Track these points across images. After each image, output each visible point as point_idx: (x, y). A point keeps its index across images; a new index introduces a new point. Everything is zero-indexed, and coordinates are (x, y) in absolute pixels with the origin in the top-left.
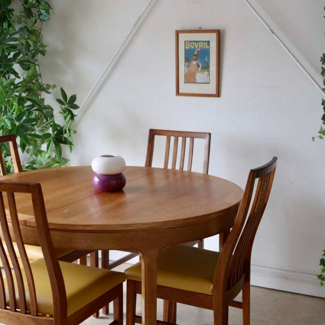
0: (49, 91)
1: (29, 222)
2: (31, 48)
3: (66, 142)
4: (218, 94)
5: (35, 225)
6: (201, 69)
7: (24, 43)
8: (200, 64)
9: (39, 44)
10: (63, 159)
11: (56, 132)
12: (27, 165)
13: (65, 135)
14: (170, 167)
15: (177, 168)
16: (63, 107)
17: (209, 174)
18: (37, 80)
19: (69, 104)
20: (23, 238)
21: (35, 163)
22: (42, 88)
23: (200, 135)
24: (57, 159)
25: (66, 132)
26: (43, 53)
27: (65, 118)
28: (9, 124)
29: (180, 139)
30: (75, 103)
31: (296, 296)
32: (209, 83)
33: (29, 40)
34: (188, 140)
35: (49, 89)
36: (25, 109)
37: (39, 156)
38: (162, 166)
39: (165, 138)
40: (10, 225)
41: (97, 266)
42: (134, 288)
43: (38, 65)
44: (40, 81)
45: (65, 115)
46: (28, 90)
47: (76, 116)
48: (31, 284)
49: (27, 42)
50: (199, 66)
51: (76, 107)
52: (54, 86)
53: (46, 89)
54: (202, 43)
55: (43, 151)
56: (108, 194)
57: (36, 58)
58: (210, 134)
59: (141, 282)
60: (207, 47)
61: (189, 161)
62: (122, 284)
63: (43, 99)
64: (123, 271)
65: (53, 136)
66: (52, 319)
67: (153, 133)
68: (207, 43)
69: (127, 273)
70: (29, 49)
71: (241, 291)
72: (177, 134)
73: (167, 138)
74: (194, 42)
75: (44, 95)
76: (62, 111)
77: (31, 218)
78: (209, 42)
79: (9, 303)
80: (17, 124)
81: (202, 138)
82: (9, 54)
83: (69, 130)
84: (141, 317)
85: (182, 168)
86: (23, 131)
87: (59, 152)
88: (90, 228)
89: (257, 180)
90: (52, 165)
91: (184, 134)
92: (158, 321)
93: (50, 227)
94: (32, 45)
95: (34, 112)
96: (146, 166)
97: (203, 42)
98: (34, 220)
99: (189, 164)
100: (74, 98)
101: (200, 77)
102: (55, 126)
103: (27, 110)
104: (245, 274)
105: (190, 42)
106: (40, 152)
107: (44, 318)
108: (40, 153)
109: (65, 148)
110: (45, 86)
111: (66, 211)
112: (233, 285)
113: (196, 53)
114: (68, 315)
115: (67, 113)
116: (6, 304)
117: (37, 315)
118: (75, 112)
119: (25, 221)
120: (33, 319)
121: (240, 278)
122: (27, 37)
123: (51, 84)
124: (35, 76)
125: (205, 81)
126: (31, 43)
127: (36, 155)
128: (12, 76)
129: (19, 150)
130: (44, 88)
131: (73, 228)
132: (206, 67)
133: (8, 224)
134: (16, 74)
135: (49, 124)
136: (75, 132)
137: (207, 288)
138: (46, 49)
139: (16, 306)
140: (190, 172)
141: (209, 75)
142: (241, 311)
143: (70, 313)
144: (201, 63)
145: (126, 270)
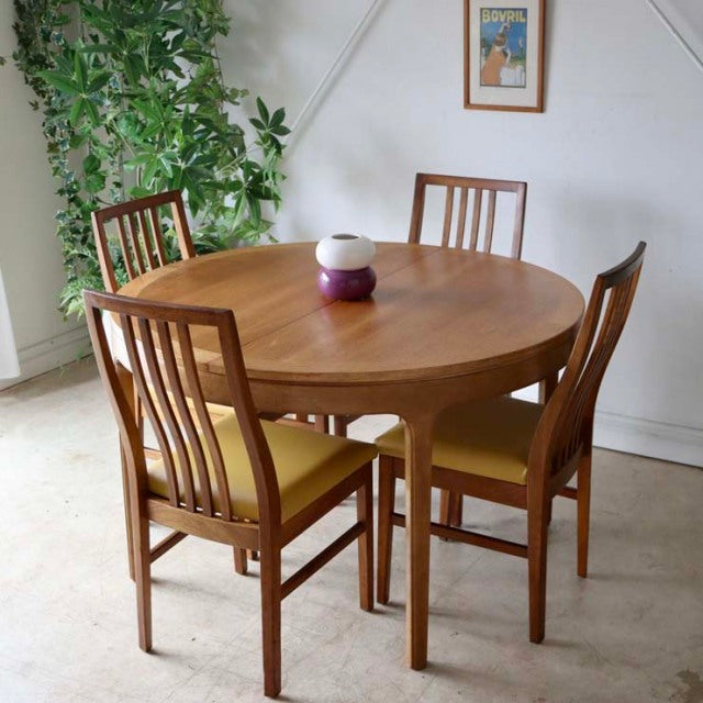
0: (236, 100)
1: (213, 366)
2: (203, 24)
3: (268, 195)
4: (541, 108)
5: (224, 373)
6: (511, 61)
7: (191, 15)
8: (508, 52)
9: (216, 16)
10: (264, 221)
11: (251, 178)
12: (201, 235)
13: (267, 183)
14: (452, 244)
15: (466, 246)
16: (262, 132)
17: (522, 259)
18: (215, 82)
19: (273, 126)
20: (204, 393)
21: (215, 231)
22: (222, 96)
23: (508, 186)
24: (253, 222)
25: (267, 178)
26: (224, 32)
27: (266, 152)
28: (169, 168)
29: (472, 192)
30: (283, 124)
31: (671, 467)
32: (524, 87)
33: (198, 10)
34: (486, 193)
35: (236, 96)
36: (195, 137)
37: (222, 217)
38: (439, 243)
39: (443, 190)
40: (181, 369)
41: (327, 430)
42: (393, 468)
43: (217, 58)
44: (220, 83)
45: (265, 146)
46: (201, 100)
47: (285, 146)
48: (220, 470)
49: (195, 13)
50: (506, 55)
51: (285, 131)
52: (245, 92)
53: (231, 97)
54: (512, 12)
55: (227, 208)
56: (345, 304)
57: (212, 41)
58: (526, 184)
59: (403, 460)
60: (523, 20)
61: (487, 231)
62: (371, 462)
63: (226, 114)
64: (372, 441)
65: (245, 185)
66: (257, 527)
67: (423, 181)
68: (521, 13)
69: (379, 444)
70: (199, 26)
71: (576, 473)
72: (466, 183)
73: (449, 190)
74: (498, 9)
75: (227, 107)
76: (260, 140)
77: (217, 359)
78: (525, 11)
79: (183, 497)
80: (183, 165)
81: (512, 191)
82: (164, 35)
83: (274, 174)
84: (403, 517)
85: (474, 245)
86: (194, 178)
87: (257, 212)
88: (317, 379)
89: (608, 292)
90: (244, 233)
91: (480, 184)
92: (433, 524)
93: (249, 376)
94: (204, 17)
95: (211, 143)
96: (410, 240)
97: (515, 10)
98: (221, 363)
99: (487, 238)
100: (280, 115)
101: (508, 74)
102: (248, 167)
103: (199, 140)
104: (582, 444)
105: (491, 10)
106: (224, 210)
107: (243, 525)
108: (223, 213)
109: (267, 206)
110: (228, 92)
111: (274, 343)
112: (563, 464)
113: (501, 31)
114: (283, 521)
115: (269, 142)
116: (179, 499)
117: (232, 520)
118: (282, 140)
119: (207, 365)
120: (225, 526)
121: (575, 451)
122: (194, 4)
123: (240, 87)
124: (211, 73)
125: (518, 83)
126: (201, 13)
127: (217, 216)
128: (171, 75)
129: (188, 211)
130: (227, 95)
131: (289, 379)
132: (520, 57)
133: (179, 367)
134: (177, 70)
135: (238, 162)
136: (284, 178)
137: (517, 474)
138: (230, 24)
139: (196, 503)
140: (488, 253)
141: (525, 71)
142: (574, 503)
143: (285, 518)
144: (511, 49)
145: (378, 439)
